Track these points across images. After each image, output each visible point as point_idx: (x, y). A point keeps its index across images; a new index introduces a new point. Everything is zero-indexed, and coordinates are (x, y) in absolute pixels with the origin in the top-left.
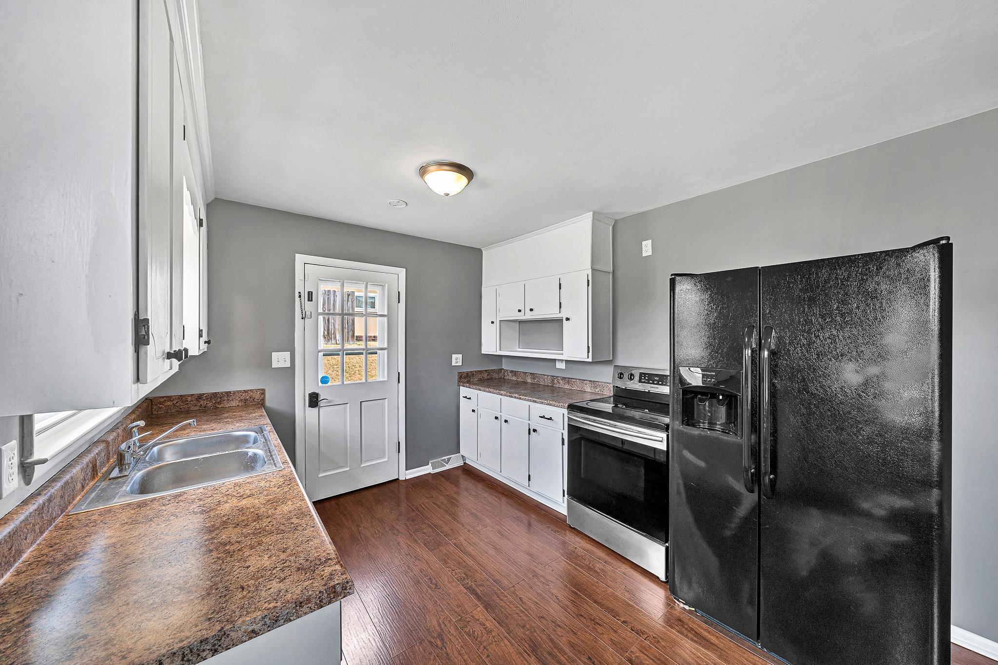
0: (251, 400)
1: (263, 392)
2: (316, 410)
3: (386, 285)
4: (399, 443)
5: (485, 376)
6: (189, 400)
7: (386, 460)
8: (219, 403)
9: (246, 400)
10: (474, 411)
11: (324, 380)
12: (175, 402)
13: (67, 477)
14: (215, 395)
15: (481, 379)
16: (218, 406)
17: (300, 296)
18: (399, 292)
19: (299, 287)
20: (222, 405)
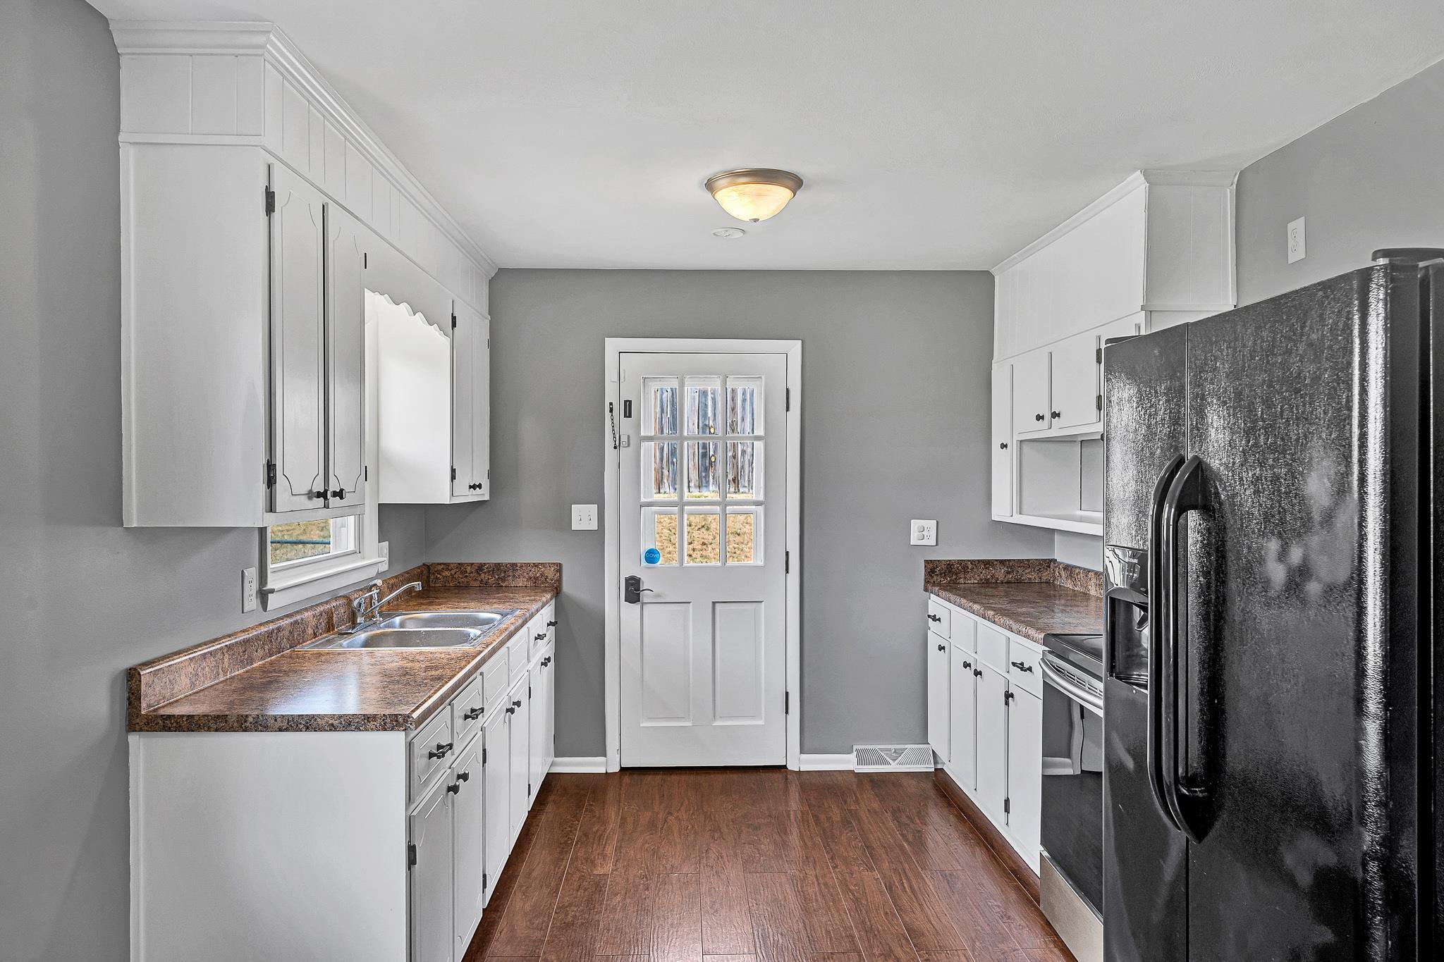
0: (543, 579)
1: (559, 568)
2: (637, 607)
3: (763, 377)
4: (787, 694)
5: (1000, 573)
6: (468, 571)
7: (761, 723)
8: (503, 580)
9: (536, 578)
10: (944, 648)
11: (651, 557)
12: (453, 572)
13: (298, 617)
14: (498, 566)
15: (987, 580)
16: (502, 584)
17: (611, 410)
18: (788, 390)
19: (611, 395)
20: (506, 583)
